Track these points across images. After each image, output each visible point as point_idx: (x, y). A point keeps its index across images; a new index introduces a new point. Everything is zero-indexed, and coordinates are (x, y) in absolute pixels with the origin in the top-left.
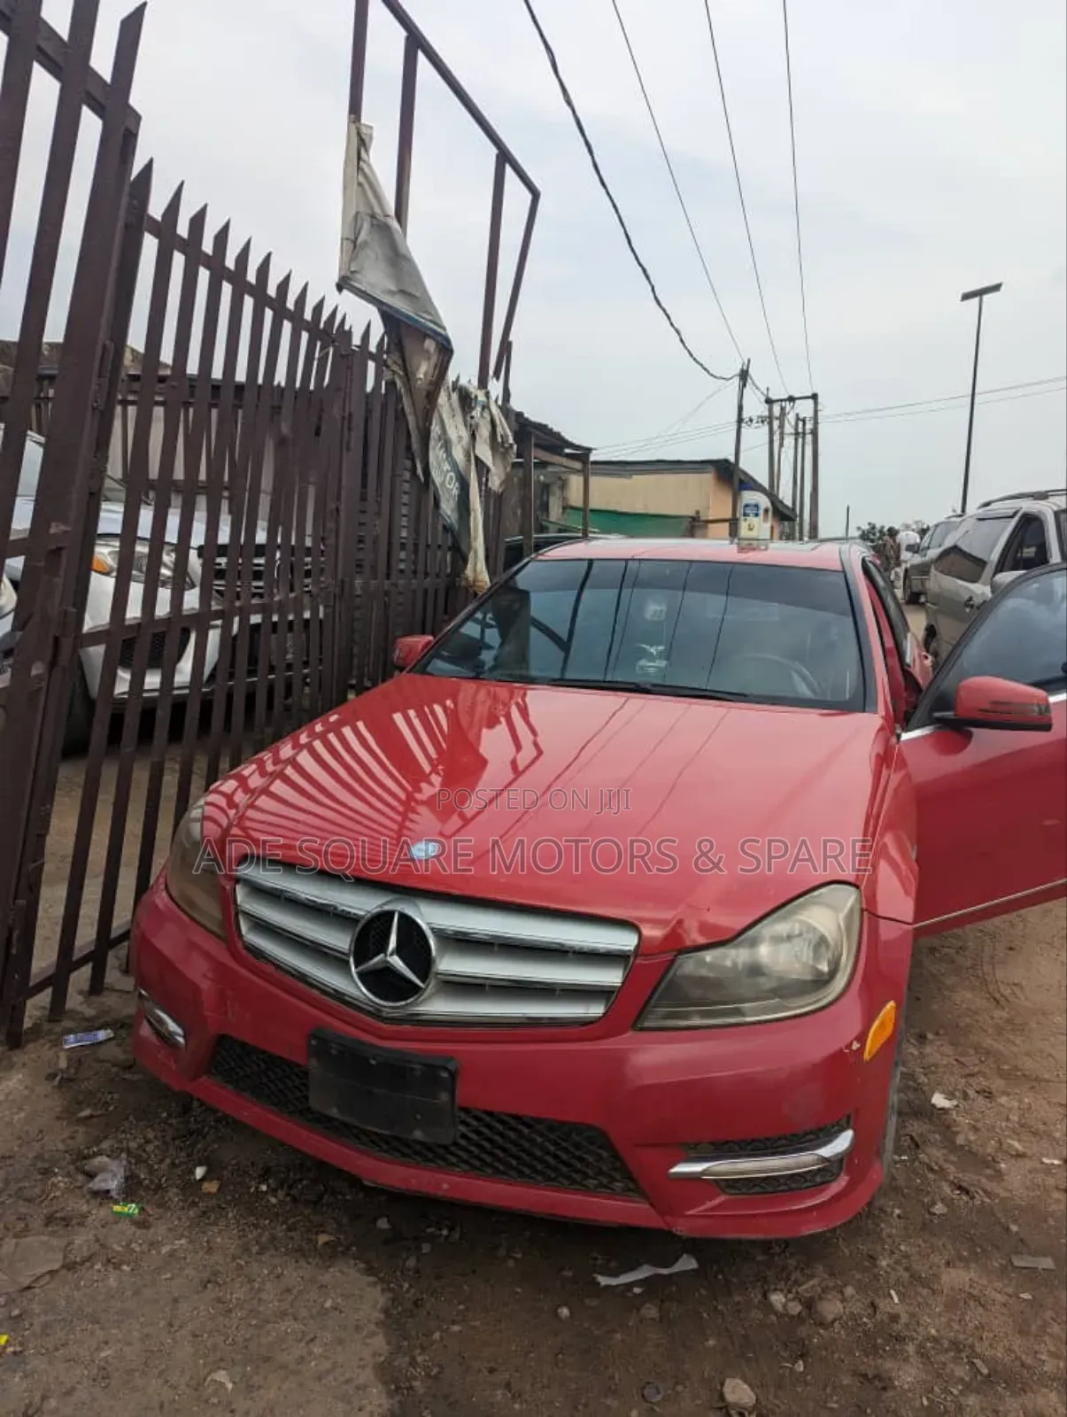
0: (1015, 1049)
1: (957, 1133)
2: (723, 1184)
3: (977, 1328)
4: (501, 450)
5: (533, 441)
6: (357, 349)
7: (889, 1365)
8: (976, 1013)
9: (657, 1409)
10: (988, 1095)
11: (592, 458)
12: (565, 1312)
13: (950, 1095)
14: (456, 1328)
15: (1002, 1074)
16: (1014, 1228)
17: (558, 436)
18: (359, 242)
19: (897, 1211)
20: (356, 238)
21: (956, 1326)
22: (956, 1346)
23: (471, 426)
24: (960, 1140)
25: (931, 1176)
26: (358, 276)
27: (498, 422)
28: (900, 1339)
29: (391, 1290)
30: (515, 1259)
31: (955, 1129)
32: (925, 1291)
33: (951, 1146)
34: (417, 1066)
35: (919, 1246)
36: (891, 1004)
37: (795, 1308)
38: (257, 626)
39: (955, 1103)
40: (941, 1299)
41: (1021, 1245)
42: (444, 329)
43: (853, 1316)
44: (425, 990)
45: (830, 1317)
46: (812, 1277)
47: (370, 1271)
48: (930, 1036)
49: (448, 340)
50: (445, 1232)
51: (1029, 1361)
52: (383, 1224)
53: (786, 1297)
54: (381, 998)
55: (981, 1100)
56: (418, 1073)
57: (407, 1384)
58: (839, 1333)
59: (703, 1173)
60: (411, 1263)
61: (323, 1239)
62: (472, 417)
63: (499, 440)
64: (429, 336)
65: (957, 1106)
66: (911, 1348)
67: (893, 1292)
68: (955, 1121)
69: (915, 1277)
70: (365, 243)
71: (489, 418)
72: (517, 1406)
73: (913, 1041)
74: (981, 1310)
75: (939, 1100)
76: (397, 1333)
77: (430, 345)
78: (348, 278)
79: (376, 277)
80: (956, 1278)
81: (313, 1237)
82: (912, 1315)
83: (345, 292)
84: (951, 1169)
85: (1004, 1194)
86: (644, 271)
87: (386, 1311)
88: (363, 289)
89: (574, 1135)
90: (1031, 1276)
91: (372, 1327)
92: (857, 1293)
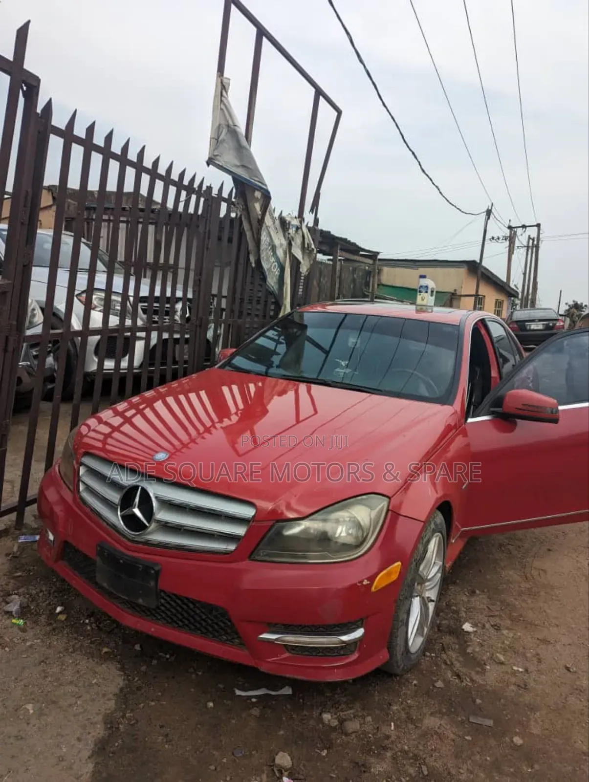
0: (524, 605)
1: (468, 646)
2: (289, 647)
3: (432, 750)
4: (307, 251)
5: (339, 247)
6: (216, 196)
7: (372, 760)
8: (511, 583)
9: (237, 760)
10: (497, 627)
11: (379, 257)
12: (211, 704)
13: (474, 625)
14: (153, 703)
15: (512, 619)
16: (478, 701)
17: (354, 245)
18: (219, 140)
19: (415, 682)
20: (219, 137)
21: (421, 747)
22: (416, 757)
23: (288, 238)
24: (469, 650)
25: (443, 666)
26: (218, 157)
27: (306, 236)
28: (385, 748)
29: (129, 680)
30: (197, 675)
31: (468, 643)
32: (412, 726)
33: (463, 652)
34: (140, 566)
35: (419, 702)
36: (399, 563)
37: (335, 723)
39: (475, 629)
40: (419, 732)
41: (478, 711)
42: (266, 185)
43: (365, 733)
44: (150, 527)
45: (351, 731)
46: (351, 709)
47: (122, 669)
48: (478, 592)
49: (269, 193)
50: (168, 656)
51: (453, 772)
52: (137, 647)
53: (332, 716)
55: (492, 630)
56: (140, 569)
57: (117, 726)
58: (353, 740)
59: (277, 639)
60: (143, 668)
61: (105, 650)
62: (289, 234)
63: (306, 246)
64: (258, 190)
65: (476, 631)
66: (389, 754)
67: (392, 724)
68: (471, 639)
69: (410, 719)
70: (224, 140)
71: (301, 234)
72: (166, 746)
73: (466, 593)
74: (438, 741)
75: (467, 627)
76: (122, 701)
77: (258, 194)
78: (212, 159)
79: (229, 158)
80: (431, 722)
81: (101, 648)
82: (399, 737)
83: (211, 166)
84: (458, 665)
85: (481, 682)
86: (413, 153)
87: (121, 690)
88: (221, 164)
89: (214, 611)
90: (478, 729)
91: (111, 696)
92: (373, 721)
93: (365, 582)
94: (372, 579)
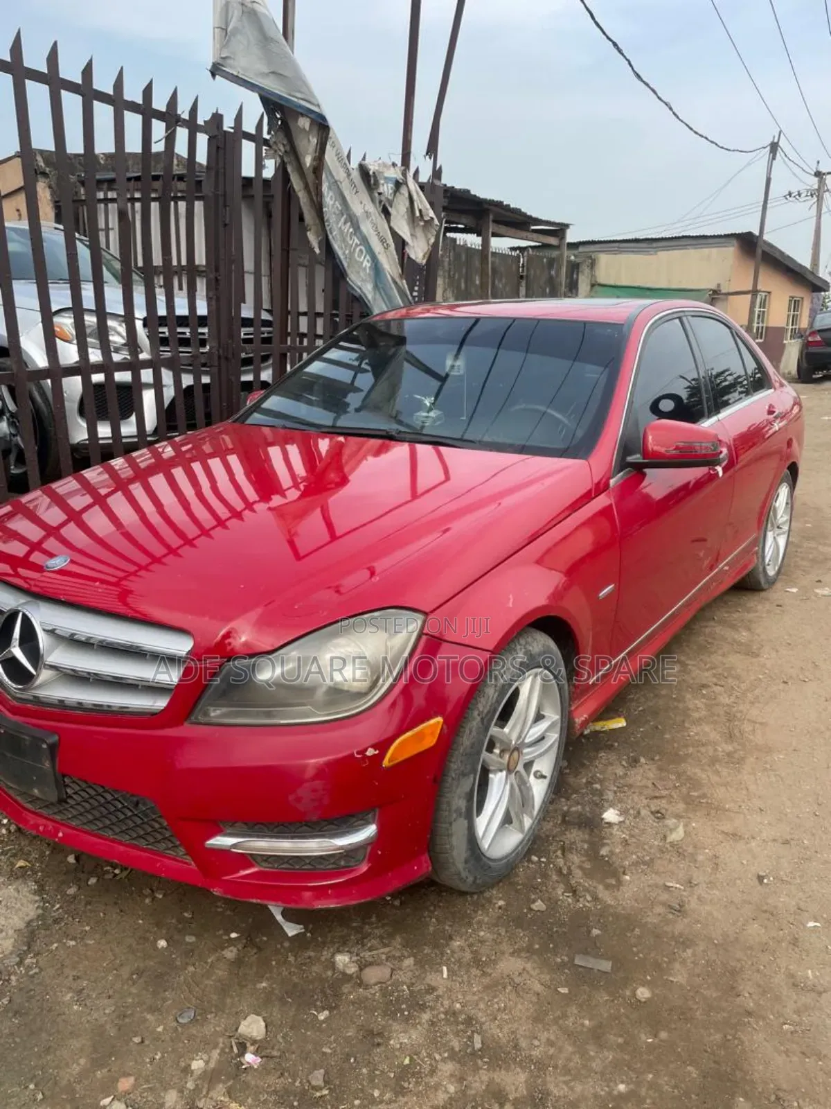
0: (715, 779)
1: (604, 845)
2: (259, 858)
3: (499, 1009)
4: (422, 223)
5: (491, 217)
6: (232, 131)
7: (396, 1026)
8: (703, 745)
9: (180, 1029)
10: (659, 815)
11: (571, 237)
12: (162, 943)
13: (623, 812)
14: (73, 943)
15: (688, 800)
16: (595, 932)
17: (517, 211)
18: (229, 30)
19: (501, 903)
20: (227, 25)
21: (482, 1006)
22: (469, 1021)
23: (380, 202)
24: (604, 851)
25: (555, 877)
26: (229, 61)
27: (415, 197)
28: (423, 1007)
29: (44, 909)
30: (154, 898)
31: (605, 841)
32: (478, 973)
33: (593, 853)
34: (27, 738)
35: (500, 934)
36: (439, 719)
37: (352, 969)
38: (190, 388)
39: (621, 819)
40: (486, 981)
41: (592, 948)
42: (318, 106)
43: (397, 984)
44: (38, 675)
45: (373, 981)
46: (385, 946)
47: (41, 890)
48: (643, 760)
49: (324, 118)
50: (117, 871)
51: (523, 1044)
52: (71, 859)
53: (351, 958)
54: (11, 680)
55: (651, 820)
56: (27, 743)
57: (7, 978)
58: (374, 994)
59: (235, 846)
60: (72, 891)
61: (21, 863)
62: (380, 194)
63: (418, 214)
64: (302, 115)
65: (623, 822)
66: (426, 1017)
67: (445, 968)
68: (611, 834)
69: (477, 962)
70: (236, 30)
71: (407, 195)
72: (75, 1007)
73: (624, 763)
74: (513, 996)
75: (611, 815)
76: (25, 940)
77: (304, 123)
78: (219, 64)
79: (247, 62)
80: (510, 965)
81: (14, 861)
82: (450, 990)
83: (217, 76)
84: (578, 873)
85: (610, 901)
86: (615, 44)
87: (29, 924)
88: (235, 73)
89: (140, 805)
90: (583, 978)
91: (11, 932)
92: (415, 965)
93: (371, 752)
94: (383, 746)
